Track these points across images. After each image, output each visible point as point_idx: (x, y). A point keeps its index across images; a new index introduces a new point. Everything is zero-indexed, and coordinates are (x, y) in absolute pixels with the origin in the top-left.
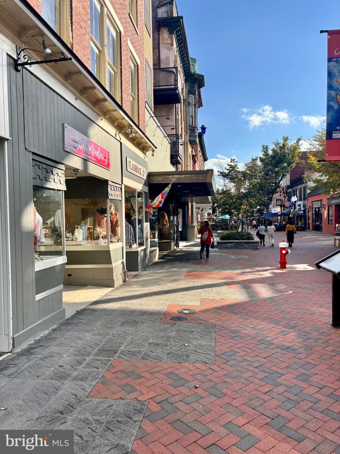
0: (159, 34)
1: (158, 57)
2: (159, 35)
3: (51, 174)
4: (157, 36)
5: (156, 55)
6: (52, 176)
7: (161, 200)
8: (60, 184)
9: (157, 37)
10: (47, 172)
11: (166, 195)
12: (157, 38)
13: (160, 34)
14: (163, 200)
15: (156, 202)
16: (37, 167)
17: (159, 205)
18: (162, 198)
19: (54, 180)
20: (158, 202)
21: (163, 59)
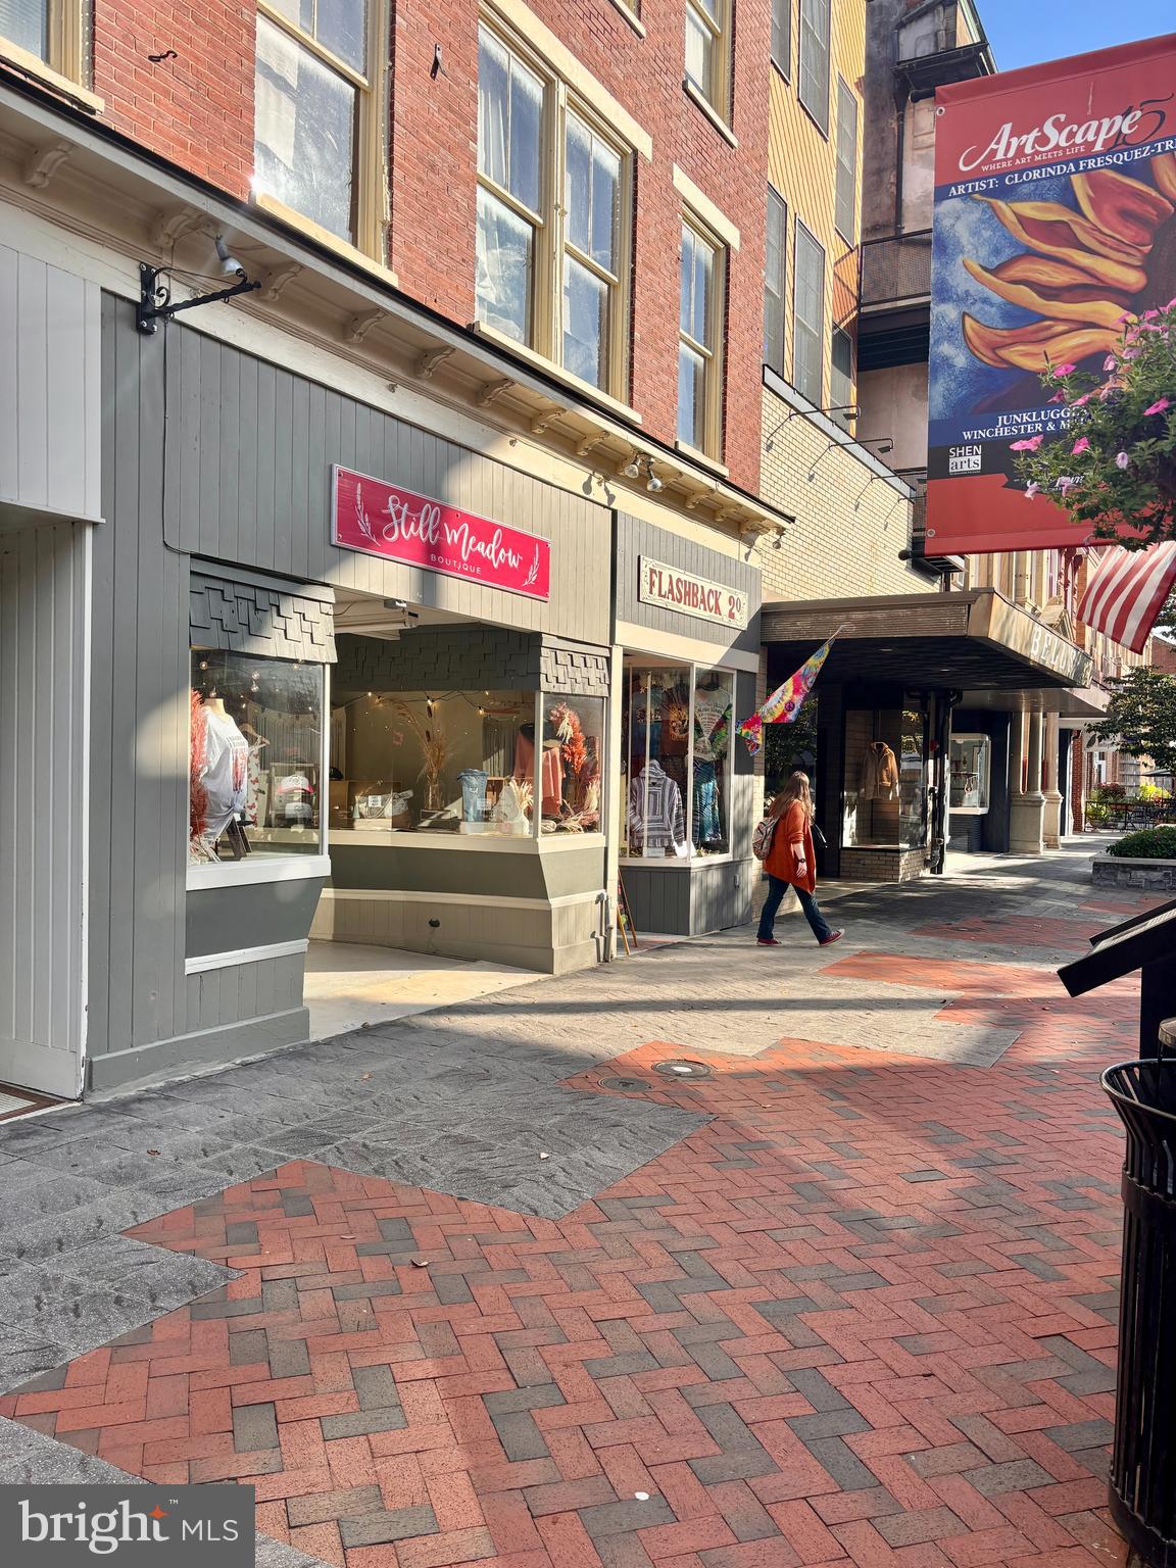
0: (901, 118)
1: (895, 199)
2: (903, 120)
3: (275, 614)
4: (895, 125)
5: (888, 191)
6: (278, 622)
7: (792, 697)
8: (313, 643)
9: (894, 129)
10: (257, 609)
11: (810, 680)
12: (894, 133)
13: (906, 116)
14: (798, 700)
15: (776, 707)
16: (214, 597)
17: (783, 715)
18: (796, 691)
19: (285, 631)
20: (781, 707)
21: (911, 201)
